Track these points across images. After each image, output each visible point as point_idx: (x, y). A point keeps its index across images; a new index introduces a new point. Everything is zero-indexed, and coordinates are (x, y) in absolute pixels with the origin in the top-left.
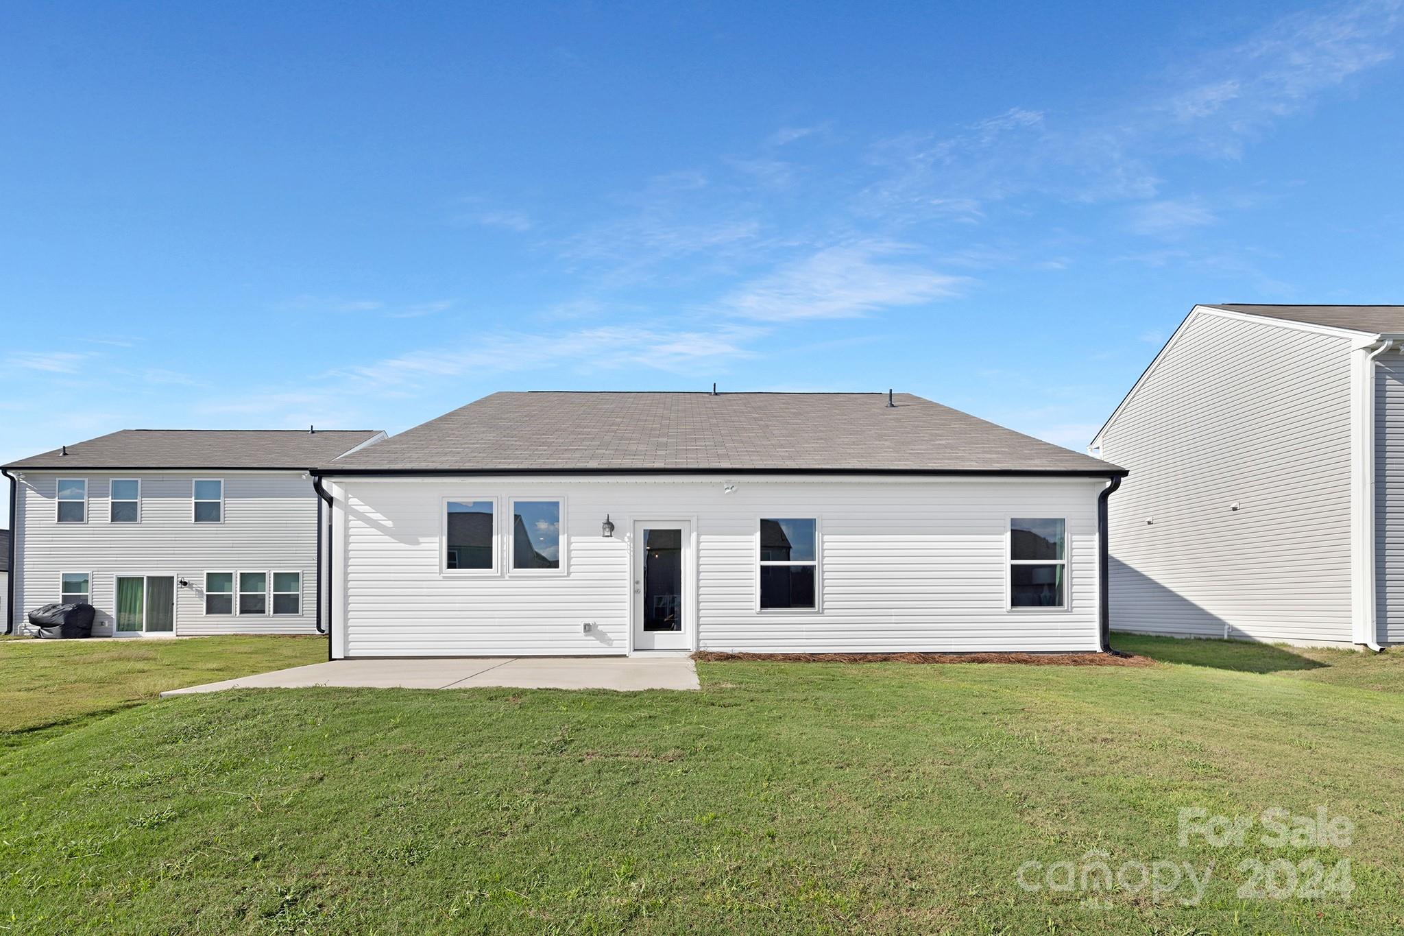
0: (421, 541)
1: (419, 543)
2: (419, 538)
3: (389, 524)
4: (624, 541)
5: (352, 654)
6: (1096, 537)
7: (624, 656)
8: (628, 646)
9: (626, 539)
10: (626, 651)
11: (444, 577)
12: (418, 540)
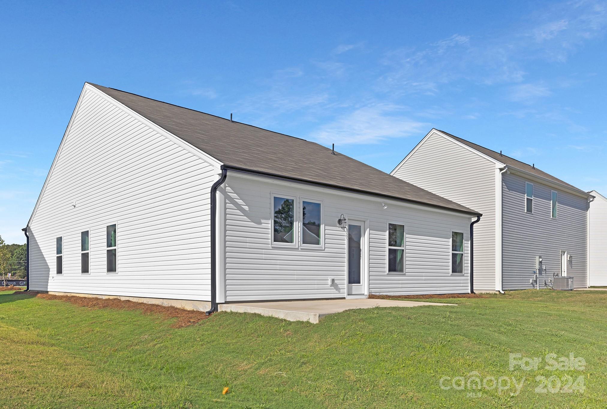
0: (262, 222)
1: (261, 223)
2: (262, 220)
3: (246, 208)
4: (344, 231)
5: (229, 299)
6: (469, 242)
7: (344, 298)
8: (346, 292)
9: (346, 230)
10: (345, 295)
11: (272, 247)
12: (261, 221)
